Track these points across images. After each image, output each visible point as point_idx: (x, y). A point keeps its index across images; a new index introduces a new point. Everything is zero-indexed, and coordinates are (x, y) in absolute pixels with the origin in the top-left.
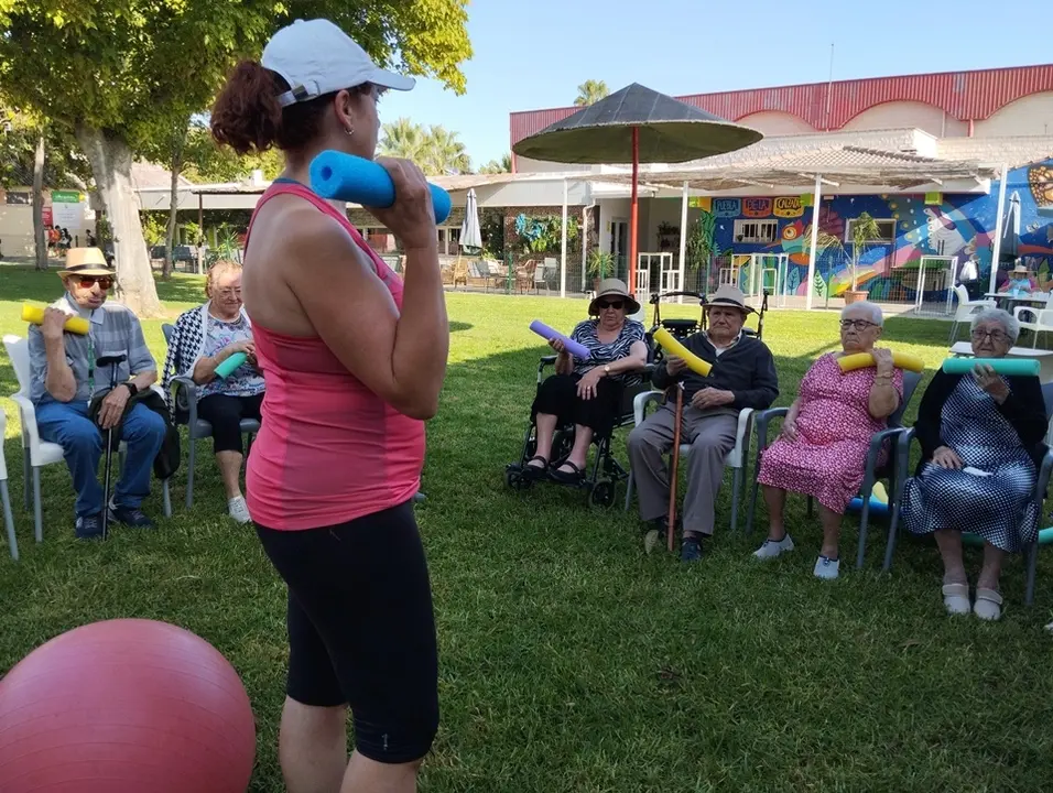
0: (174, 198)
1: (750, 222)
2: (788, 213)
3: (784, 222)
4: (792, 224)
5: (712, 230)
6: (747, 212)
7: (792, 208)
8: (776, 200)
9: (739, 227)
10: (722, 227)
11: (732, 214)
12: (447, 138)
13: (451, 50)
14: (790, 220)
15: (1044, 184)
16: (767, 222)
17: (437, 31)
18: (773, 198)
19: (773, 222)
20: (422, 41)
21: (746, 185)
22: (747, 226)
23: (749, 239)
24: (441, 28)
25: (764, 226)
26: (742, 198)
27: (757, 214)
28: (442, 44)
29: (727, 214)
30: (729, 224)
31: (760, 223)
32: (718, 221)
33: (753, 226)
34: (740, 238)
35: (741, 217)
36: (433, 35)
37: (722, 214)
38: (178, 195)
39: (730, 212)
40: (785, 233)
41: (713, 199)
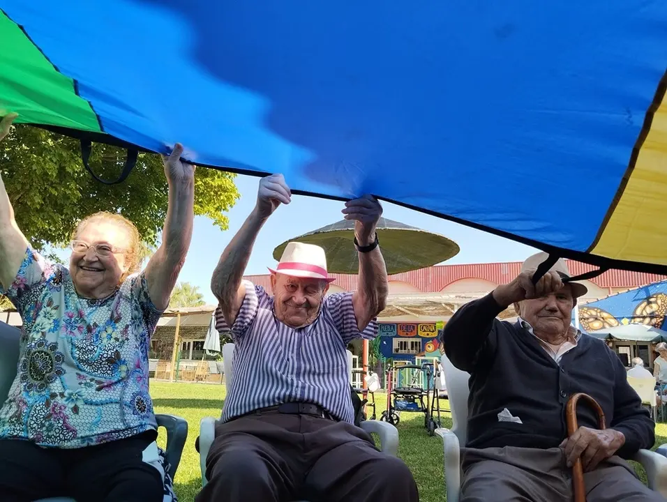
1: (403, 340)
2: (428, 335)
3: (425, 340)
4: (431, 341)
5: (379, 343)
6: (401, 333)
7: (430, 331)
8: (419, 325)
9: (396, 343)
10: (385, 342)
11: (391, 334)
12: (192, 290)
13: (225, 191)
14: (429, 339)
15: (588, 319)
16: (414, 340)
17: (216, 177)
18: (417, 324)
19: (419, 340)
20: (205, 183)
22: (401, 342)
23: (403, 351)
24: (219, 177)
25: (412, 343)
26: (397, 324)
27: (407, 334)
28: (220, 186)
30: (390, 341)
31: (409, 341)
32: (382, 338)
33: (405, 342)
34: (397, 350)
35: (397, 336)
36: (213, 180)
37: (384, 334)
39: (389, 333)
40: (427, 347)
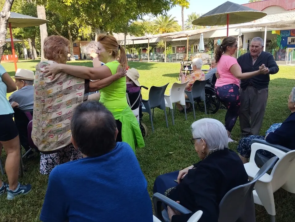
0: (125, 42)
1: (293, 38)
5: (280, 41)
6: (292, 34)
9: (289, 40)
10: (284, 40)
21: (290, 26)
23: (293, 43)
26: (290, 30)
29: (285, 35)
30: (286, 38)
32: (282, 38)
34: (290, 43)
35: (290, 36)
37: (284, 36)
38: (126, 41)
39: (286, 35)
41: (281, 31)
